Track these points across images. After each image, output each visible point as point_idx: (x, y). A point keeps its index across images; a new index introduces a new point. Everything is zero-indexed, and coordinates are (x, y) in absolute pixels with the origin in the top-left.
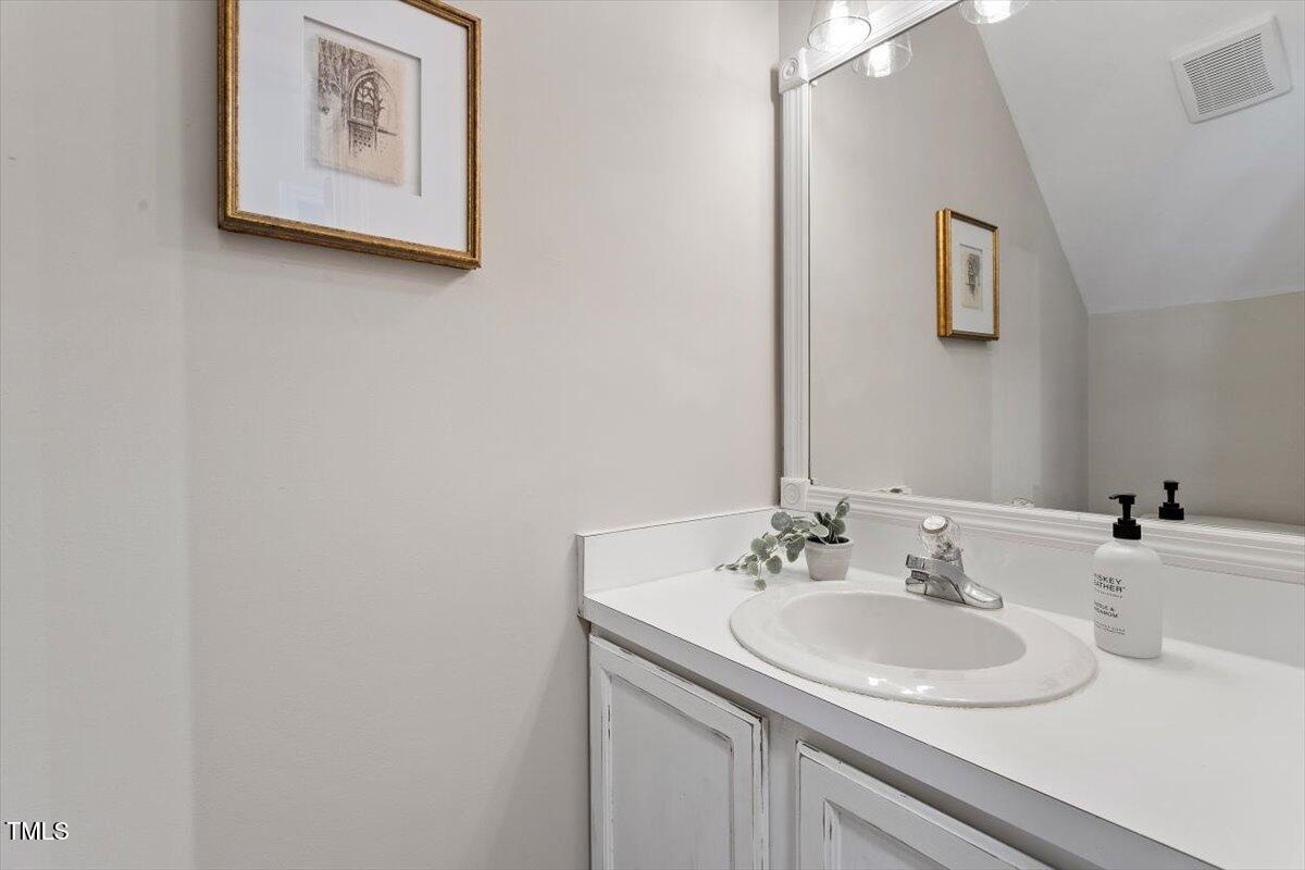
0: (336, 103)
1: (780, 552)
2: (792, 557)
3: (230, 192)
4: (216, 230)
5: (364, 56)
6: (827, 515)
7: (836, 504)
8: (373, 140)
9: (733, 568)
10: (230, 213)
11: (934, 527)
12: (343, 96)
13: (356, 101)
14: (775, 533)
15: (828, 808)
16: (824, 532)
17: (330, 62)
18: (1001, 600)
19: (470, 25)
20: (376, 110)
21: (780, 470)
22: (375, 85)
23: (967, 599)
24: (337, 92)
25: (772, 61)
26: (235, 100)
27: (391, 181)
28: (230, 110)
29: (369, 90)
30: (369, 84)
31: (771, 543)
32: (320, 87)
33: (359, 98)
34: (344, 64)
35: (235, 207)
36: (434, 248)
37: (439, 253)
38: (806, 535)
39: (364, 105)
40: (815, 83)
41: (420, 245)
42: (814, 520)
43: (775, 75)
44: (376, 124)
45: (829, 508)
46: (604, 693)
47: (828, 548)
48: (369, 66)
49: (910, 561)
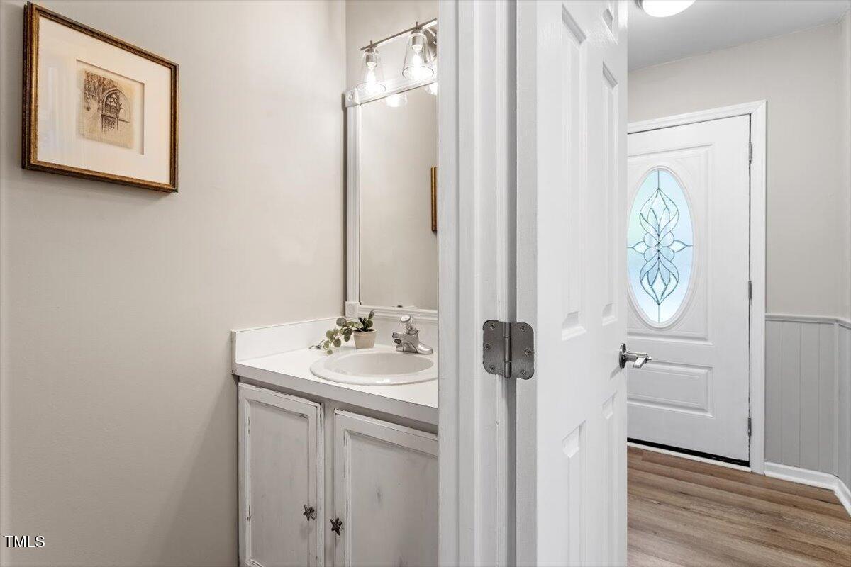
0: (94, 105)
1: (342, 337)
2: (347, 339)
3: (32, 151)
4: (21, 169)
5: (111, 81)
6: (365, 319)
7: (369, 313)
8: (116, 124)
9: (319, 347)
10: (32, 162)
11: (404, 320)
12: (99, 102)
13: (106, 104)
14: (339, 328)
15: (346, 433)
16: (362, 326)
17: (92, 84)
18: (432, 350)
19: (174, 69)
20: (118, 110)
21: (345, 298)
22: (118, 96)
23: (419, 351)
24: (95, 99)
25: (343, 90)
26: (36, 103)
27: (126, 146)
28: (33, 108)
29: (114, 99)
30: (114, 96)
31: (336, 332)
32: (85, 96)
33: (108, 103)
34: (100, 85)
35: (36, 159)
36: (151, 182)
37: (154, 185)
38: (354, 329)
39: (111, 106)
40: (363, 105)
41: (143, 181)
42: (358, 321)
43: (344, 97)
44: (118, 117)
45: (365, 315)
46: (247, 411)
47: (364, 334)
48: (114, 86)
49: (394, 335)
